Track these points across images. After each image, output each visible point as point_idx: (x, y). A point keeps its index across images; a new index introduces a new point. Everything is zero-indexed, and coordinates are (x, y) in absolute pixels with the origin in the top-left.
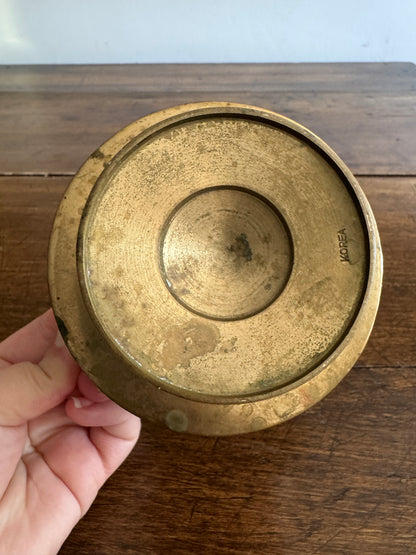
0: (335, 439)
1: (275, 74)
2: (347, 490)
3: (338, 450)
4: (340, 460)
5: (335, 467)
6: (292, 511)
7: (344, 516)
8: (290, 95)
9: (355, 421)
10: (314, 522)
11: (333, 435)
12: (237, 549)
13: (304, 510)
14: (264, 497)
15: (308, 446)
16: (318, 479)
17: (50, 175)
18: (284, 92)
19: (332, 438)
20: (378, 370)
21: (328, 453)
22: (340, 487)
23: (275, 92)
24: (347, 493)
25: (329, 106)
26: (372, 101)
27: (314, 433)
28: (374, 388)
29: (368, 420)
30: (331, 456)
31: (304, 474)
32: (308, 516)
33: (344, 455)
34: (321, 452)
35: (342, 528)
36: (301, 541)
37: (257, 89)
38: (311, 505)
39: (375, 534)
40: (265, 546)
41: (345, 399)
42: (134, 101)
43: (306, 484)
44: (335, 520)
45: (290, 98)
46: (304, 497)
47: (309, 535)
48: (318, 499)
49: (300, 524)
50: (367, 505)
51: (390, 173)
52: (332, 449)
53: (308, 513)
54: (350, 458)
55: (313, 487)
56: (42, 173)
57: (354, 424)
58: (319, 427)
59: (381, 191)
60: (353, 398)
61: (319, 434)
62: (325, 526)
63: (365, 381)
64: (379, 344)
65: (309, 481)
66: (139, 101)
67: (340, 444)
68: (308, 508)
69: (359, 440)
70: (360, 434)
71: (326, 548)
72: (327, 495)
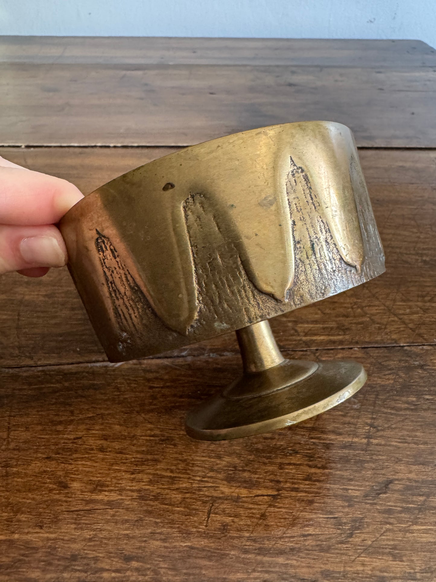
0: (371, 425)
1: (276, 49)
2: (391, 482)
3: (375, 438)
4: (379, 448)
5: (374, 457)
6: (328, 509)
7: (389, 511)
8: (294, 69)
9: (393, 404)
10: (354, 521)
11: (369, 421)
12: (265, 555)
13: (343, 507)
14: (294, 494)
15: (340, 434)
16: (356, 471)
17: (28, 147)
18: (287, 67)
19: (367, 424)
20: (413, 349)
21: (365, 441)
22: (381, 479)
23: (278, 66)
24: (390, 486)
25: (336, 81)
26: (381, 76)
27: (347, 419)
28: (410, 369)
29: (407, 403)
30: (368, 444)
31: (339, 466)
32: (348, 513)
33: (383, 443)
34: (356, 440)
35: (388, 526)
36: (342, 543)
37: (257, 63)
38: (350, 501)
39: (426, 531)
40: (299, 550)
41: (379, 381)
42: (124, 72)
43: (342, 477)
44: (380, 517)
45: (293, 73)
46: (340, 492)
47: (351, 535)
48: (357, 493)
49: (339, 524)
50: (415, 499)
51: (407, 146)
52: (368, 437)
53: (346, 510)
54: (390, 445)
55: (351, 480)
56: (19, 145)
57: (393, 408)
58: (352, 413)
59: (401, 164)
60: (389, 379)
61: (352, 420)
62: (368, 524)
63: (400, 361)
64: (412, 321)
65: (346, 474)
66: (128, 73)
67: (378, 431)
68: (347, 504)
69: (399, 425)
70: (399, 419)
71: (371, 550)
72: (368, 489)
